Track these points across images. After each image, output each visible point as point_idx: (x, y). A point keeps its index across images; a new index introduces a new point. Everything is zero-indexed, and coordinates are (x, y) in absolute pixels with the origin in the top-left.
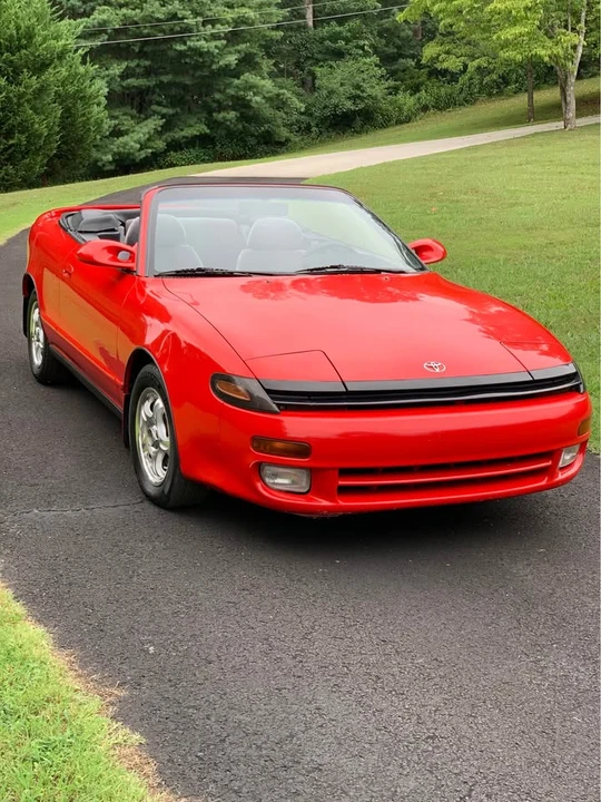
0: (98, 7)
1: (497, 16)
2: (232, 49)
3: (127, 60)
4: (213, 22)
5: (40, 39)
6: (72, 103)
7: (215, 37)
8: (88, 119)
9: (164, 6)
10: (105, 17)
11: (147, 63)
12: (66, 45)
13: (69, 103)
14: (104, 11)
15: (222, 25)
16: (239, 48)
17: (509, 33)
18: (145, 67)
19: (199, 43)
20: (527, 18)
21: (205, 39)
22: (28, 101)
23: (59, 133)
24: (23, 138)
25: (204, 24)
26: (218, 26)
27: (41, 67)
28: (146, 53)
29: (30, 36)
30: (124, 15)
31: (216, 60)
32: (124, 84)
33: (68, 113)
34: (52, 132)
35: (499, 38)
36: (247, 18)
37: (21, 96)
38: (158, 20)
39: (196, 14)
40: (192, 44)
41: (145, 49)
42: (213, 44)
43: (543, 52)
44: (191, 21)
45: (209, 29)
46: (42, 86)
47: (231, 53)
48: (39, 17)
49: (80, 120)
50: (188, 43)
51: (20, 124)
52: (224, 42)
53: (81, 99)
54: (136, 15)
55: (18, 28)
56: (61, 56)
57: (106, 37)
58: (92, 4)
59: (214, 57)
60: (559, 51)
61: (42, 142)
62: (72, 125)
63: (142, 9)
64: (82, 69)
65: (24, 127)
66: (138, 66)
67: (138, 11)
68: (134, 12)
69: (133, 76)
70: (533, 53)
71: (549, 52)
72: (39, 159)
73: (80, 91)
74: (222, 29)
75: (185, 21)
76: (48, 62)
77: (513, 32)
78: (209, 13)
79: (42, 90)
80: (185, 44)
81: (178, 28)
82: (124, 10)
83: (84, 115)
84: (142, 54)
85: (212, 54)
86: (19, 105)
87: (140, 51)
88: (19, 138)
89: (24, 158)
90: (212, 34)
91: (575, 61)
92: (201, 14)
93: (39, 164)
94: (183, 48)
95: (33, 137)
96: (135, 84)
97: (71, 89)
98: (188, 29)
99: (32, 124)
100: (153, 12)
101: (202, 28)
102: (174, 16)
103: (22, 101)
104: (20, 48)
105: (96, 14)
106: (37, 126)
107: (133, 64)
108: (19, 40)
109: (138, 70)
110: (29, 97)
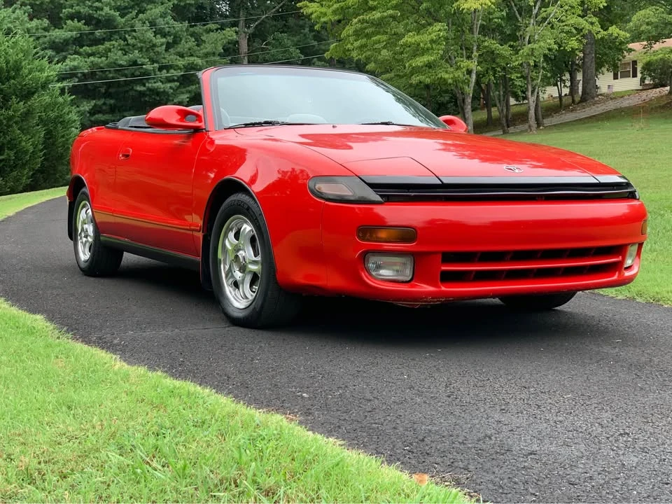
0: (69, 56)
1: (408, 49)
2: (183, 90)
3: (94, 99)
4: (168, 68)
5: (27, 71)
6: (53, 127)
7: (169, 80)
8: (67, 140)
9: (125, 55)
10: (75, 63)
11: (112, 102)
12: (48, 76)
13: (51, 126)
14: (74, 59)
15: (175, 70)
16: (190, 88)
17: (420, 61)
18: (111, 105)
19: (157, 84)
20: (432, 49)
21: (161, 82)
22: (16, 123)
23: (41, 151)
24: (12, 153)
25: (160, 69)
26: (172, 71)
27: (27, 94)
28: (110, 93)
29: (17, 68)
30: (92, 62)
31: (171, 98)
32: (93, 119)
33: (49, 134)
34: (37, 149)
35: (411, 65)
36: (196, 65)
37: (10, 118)
38: (121, 66)
39: (153, 61)
40: (150, 85)
41: (110, 90)
42: (169, 85)
43: (447, 75)
44: (149, 67)
45: (164, 74)
46: (29, 110)
47: (183, 93)
48: (26, 53)
49: (60, 140)
50: (147, 85)
51: (9, 142)
52: (178, 84)
53: (61, 123)
54: (102, 62)
55: (7, 62)
56: (44, 86)
57: (77, 80)
58: (64, 54)
59: (169, 96)
60: (459, 74)
61: (28, 157)
62: (53, 144)
63: (107, 57)
64: (61, 99)
65: (12, 145)
66: (104, 104)
67: (104, 59)
68: (100, 60)
69: (99, 112)
70: (439, 76)
71: (451, 76)
72: (26, 172)
73: (61, 116)
74: (174, 73)
75: (144, 66)
76: (33, 90)
77: (422, 60)
78: (164, 61)
79: (28, 114)
80: (145, 86)
81: (137, 73)
82: (92, 58)
83: (63, 136)
84: (107, 95)
85: (167, 93)
86: (9, 126)
87: (105, 93)
88: (9, 154)
89: (12, 171)
90: (167, 77)
91: (470, 85)
92: (157, 62)
93: (25, 176)
94: (142, 89)
95: (20, 153)
96: (102, 119)
97: (52, 115)
98: (146, 73)
99: (20, 142)
100: (116, 60)
101: (158, 73)
102: (135, 63)
103: (11, 123)
104: (8, 79)
105: (68, 61)
106: (23, 144)
107: (100, 102)
108: (8, 72)
109: (104, 108)
110: (17, 119)
